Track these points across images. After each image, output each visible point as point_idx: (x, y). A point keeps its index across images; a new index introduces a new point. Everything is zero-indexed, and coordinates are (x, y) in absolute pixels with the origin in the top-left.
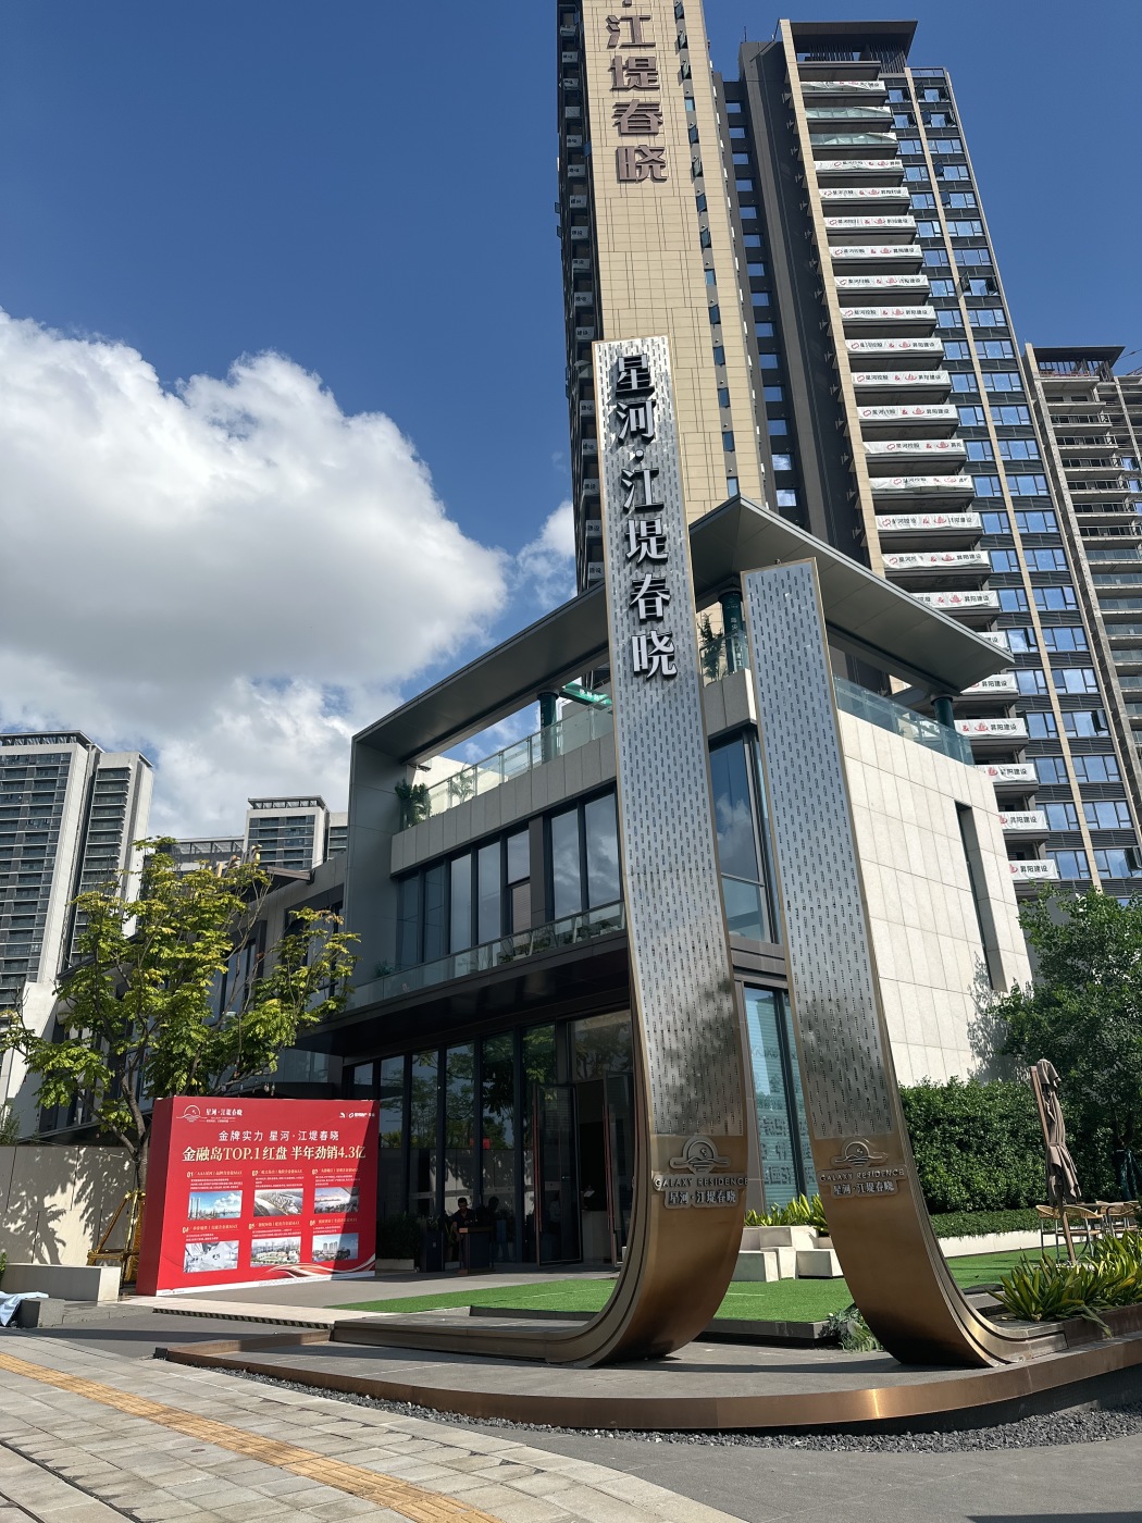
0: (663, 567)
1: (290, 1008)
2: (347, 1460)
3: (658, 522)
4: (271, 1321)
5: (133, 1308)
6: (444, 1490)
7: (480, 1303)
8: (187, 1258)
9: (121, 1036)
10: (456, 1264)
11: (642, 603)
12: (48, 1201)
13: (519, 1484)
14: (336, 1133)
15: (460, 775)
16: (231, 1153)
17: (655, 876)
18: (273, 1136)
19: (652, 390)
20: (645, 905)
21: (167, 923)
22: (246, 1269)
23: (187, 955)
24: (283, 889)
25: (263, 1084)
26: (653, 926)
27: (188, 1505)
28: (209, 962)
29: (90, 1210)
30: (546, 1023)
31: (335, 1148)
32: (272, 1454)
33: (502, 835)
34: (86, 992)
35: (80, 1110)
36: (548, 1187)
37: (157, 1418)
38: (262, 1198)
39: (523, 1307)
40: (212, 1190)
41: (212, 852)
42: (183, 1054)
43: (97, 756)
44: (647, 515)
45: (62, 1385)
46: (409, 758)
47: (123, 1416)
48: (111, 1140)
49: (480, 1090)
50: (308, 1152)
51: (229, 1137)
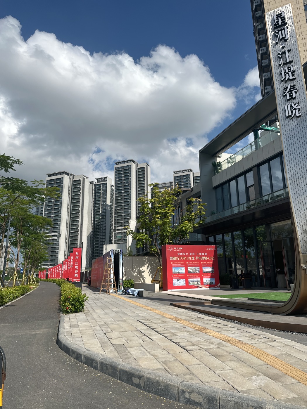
0: (294, 81)
1: (191, 223)
2: (222, 333)
3: (291, 67)
4: (196, 298)
5: (163, 293)
6: (249, 343)
7: (250, 297)
8: (174, 283)
9: (152, 231)
10: (242, 287)
11: (288, 94)
12: (141, 269)
13: (269, 343)
14: (206, 253)
15: (230, 157)
16: (181, 258)
17: (297, 180)
18: (191, 254)
19: (287, 23)
20: (295, 188)
21: (159, 204)
22: (187, 286)
23: (165, 211)
24: (185, 193)
25: (186, 242)
26: (298, 194)
27: (185, 340)
28: (170, 212)
29: (150, 271)
30: (262, 225)
31: (206, 257)
32: (202, 330)
33: (244, 173)
34: (143, 221)
35: (145, 248)
36: (266, 268)
37: (173, 319)
38: (190, 269)
39: (263, 299)
40: (177, 267)
41: (167, 185)
42: (167, 235)
43: (137, 165)
44: (287, 65)
45: (150, 310)
46: (215, 154)
47: (165, 318)
48: (153, 255)
49: (244, 243)
50: (200, 258)
51: (180, 254)
